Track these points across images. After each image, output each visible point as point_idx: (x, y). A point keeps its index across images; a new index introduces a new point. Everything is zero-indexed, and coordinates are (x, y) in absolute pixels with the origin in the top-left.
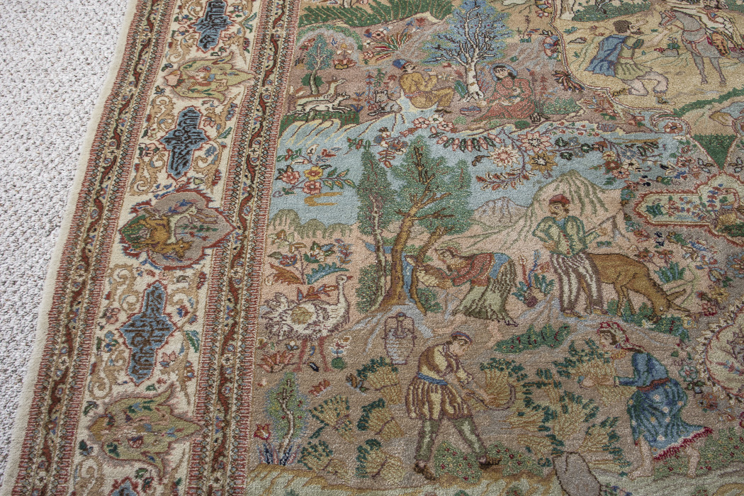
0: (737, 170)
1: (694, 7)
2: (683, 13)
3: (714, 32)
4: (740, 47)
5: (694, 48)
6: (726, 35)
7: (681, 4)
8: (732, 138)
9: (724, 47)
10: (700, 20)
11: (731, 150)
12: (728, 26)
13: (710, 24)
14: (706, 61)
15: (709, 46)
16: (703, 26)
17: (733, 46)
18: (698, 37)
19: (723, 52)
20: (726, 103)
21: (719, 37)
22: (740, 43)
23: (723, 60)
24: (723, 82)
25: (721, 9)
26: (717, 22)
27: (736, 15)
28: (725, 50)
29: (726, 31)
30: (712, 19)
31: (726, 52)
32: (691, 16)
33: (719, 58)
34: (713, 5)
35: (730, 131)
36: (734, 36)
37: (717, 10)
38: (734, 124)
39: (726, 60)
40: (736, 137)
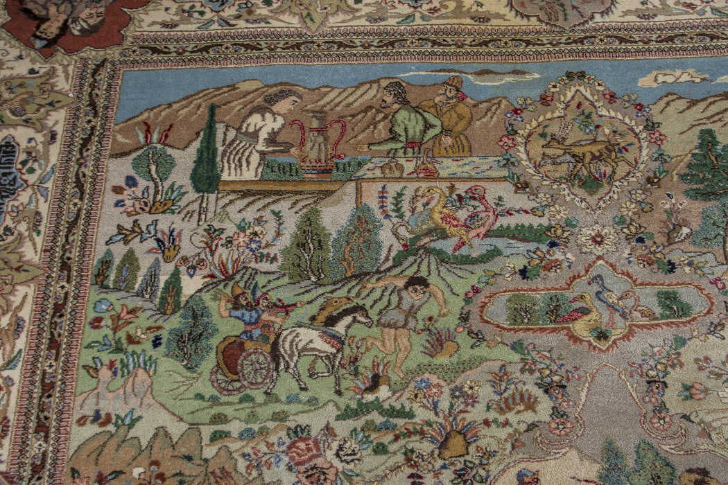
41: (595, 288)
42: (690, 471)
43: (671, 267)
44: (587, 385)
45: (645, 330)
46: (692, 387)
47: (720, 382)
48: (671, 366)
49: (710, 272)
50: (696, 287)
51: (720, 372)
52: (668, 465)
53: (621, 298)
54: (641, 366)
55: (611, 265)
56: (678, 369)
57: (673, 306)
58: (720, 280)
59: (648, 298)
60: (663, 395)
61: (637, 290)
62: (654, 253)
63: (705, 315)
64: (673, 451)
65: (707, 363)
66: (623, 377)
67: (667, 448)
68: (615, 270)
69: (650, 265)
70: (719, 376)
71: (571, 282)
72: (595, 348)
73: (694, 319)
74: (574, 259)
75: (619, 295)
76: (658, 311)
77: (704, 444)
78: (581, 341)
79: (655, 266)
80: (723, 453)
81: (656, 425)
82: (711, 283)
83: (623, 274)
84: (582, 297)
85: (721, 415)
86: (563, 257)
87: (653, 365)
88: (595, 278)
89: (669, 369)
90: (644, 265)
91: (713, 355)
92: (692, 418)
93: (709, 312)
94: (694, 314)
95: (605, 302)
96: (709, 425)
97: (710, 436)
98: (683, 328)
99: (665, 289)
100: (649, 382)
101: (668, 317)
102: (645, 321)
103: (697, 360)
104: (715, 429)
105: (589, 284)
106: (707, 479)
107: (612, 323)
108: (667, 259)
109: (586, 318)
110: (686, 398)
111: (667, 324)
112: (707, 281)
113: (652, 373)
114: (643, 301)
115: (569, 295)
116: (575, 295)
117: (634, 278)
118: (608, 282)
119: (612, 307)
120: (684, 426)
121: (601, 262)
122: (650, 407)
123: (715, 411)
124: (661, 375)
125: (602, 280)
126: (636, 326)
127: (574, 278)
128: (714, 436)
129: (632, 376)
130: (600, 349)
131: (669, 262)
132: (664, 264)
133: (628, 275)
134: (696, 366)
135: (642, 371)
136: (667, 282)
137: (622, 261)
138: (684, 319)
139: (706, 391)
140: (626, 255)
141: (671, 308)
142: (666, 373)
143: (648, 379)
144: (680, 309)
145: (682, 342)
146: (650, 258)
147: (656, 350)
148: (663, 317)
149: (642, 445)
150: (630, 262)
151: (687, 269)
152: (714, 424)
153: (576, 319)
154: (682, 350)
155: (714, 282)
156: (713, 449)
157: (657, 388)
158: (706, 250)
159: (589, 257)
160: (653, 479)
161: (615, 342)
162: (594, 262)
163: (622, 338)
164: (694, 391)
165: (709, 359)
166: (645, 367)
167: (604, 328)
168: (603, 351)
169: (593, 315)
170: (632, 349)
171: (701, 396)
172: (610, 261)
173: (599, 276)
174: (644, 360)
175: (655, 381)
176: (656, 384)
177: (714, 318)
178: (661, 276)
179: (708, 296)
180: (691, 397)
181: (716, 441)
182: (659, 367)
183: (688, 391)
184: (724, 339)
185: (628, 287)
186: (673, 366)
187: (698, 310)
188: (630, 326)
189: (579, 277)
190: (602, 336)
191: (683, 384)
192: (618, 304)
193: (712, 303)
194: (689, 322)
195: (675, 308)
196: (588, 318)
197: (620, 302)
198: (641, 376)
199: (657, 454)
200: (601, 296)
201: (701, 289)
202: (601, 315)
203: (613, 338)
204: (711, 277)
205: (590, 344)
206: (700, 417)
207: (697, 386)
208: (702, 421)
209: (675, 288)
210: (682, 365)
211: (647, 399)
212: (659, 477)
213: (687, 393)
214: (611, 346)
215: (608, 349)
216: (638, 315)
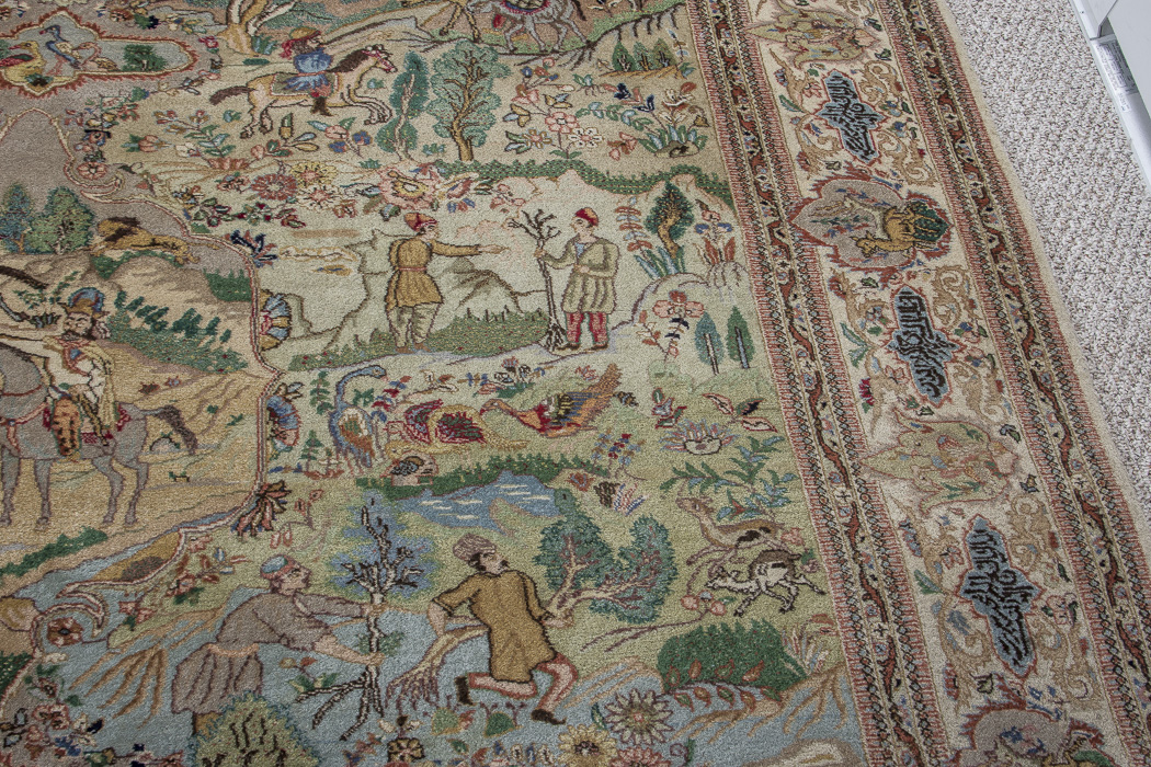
0: (13, 739)
1: (42, 333)
2: (13, 349)
3: (65, 397)
4: (105, 432)
5: (11, 436)
6: (85, 403)
7: (16, 328)
8: (21, 661)
9: (72, 432)
10: (45, 367)
11: (11, 690)
12: (98, 380)
13: (62, 376)
14: (27, 467)
15: (44, 430)
16: (47, 381)
17: (90, 431)
18: (28, 407)
19: (68, 444)
20: (34, 573)
21: (71, 408)
22: (107, 423)
23: (63, 466)
24: (45, 519)
25: (94, 339)
26: (78, 371)
27: (121, 354)
28: (72, 440)
29: (89, 395)
30: (70, 365)
31: (74, 446)
32: (27, 357)
33: (55, 460)
34: (81, 331)
35: (22, 644)
36: (101, 405)
37: (86, 341)
38: (36, 625)
39: (69, 466)
40: (32, 657)
41: (49, 37)
42: (115, 220)
43: (154, 22)
44: (6, 129)
45: (98, 80)
46: (145, 139)
47: (181, 136)
48: (121, 117)
49: (202, 30)
50: (179, 43)
51: (184, 126)
52: (87, 212)
53: (78, 48)
54: (81, 114)
55: (75, 17)
56: (130, 120)
57: (142, 59)
58: (213, 39)
59: (114, 51)
60: (101, 145)
61: (101, 43)
62: (136, 8)
63: (181, 71)
64: (98, 199)
65: (170, 117)
66: (55, 124)
67: (91, 196)
68: (79, 21)
69: (125, 19)
70: (182, 130)
71: (18, 30)
72: (26, 93)
73: (166, 74)
74: (28, 8)
75: (76, 45)
76: (121, 63)
77: (143, 195)
78: (11, 86)
79: (133, 21)
80: (164, 205)
81: (84, 174)
82: (201, 41)
83: (88, 26)
84: (27, 45)
85: (173, 168)
86: (15, 6)
87: (99, 115)
88: (51, 28)
89: (118, 120)
90: (118, 20)
91: (179, 110)
92: (134, 169)
93: (187, 68)
94: (167, 69)
95: (54, 51)
96: (155, 177)
97: (151, 188)
98: (147, 80)
99: (139, 43)
100: (87, 131)
101: (133, 70)
102: (103, 72)
103: (156, 114)
104: (160, 181)
105: (41, 33)
106: (134, 229)
107: (57, 72)
108: (150, 15)
109: (24, 65)
110: (133, 149)
111: (129, 77)
112: (195, 38)
113: (93, 122)
114: (105, 52)
115: (12, 42)
116: (19, 42)
117: (101, 31)
118: (64, 34)
119: (64, 56)
120: (121, 177)
121: (63, 13)
122: (82, 154)
123: (165, 164)
124: (105, 125)
125: (59, 30)
126: (87, 75)
127: (24, 26)
128: (157, 188)
129: (67, 123)
130: (33, 95)
131: (152, 18)
132: (145, 19)
133: (94, 27)
134: (155, 119)
135: (82, 120)
136: (142, 37)
137: (91, 13)
138: (153, 73)
139: (161, 144)
140: (97, 9)
141: (139, 62)
142: (113, 124)
143: (87, 128)
144: (151, 64)
145: (145, 95)
146: (127, 13)
147: (106, 100)
148: (125, 69)
149: (60, 192)
150: (100, 15)
151: (173, 27)
152: (161, 177)
153: (12, 65)
154: (141, 102)
155: (205, 41)
156: (151, 199)
157: (97, 137)
158: (203, 9)
159: (48, 7)
160: (63, 225)
161: (54, 89)
162: (54, 12)
163: (66, 87)
164: (145, 143)
165: (174, 113)
166: (88, 116)
167: (44, 75)
168: (38, 97)
169: (35, 63)
170: (76, 97)
171: (152, 149)
172: (75, 12)
173: (56, 26)
174: (88, 109)
175: (96, 131)
176: (97, 134)
177: (193, 74)
178: (137, 31)
179: (192, 54)
180: (139, 148)
181: (158, 193)
182: (106, 118)
183: (137, 143)
184: (199, 93)
185: (91, 39)
186: (125, 117)
187: (173, 65)
188: (80, 76)
189: (30, 25)
190: (40, 82)
191: (132, 136)
192: (71, 54)
193: (195, 60)
194: (158, 76)
195: (145, 62)
196: (30, 64)
197: (75, 53)
198: (80, 124)
199: (76, 201)
200: (52, 46)
201: (185, 46)
202: (45, 62)
203: (53, 85)
204: (201, 36)
205: (22, 88)
206: (145, 167)
207: (151, 139)
208: (146, 173)
209: (150, 43)
210: (136, 117)
211: (80, 147)
212: (71, 224)
213: (136, 145)
214: (50, 93)
215: (43, 95)
216: (95, 65)
